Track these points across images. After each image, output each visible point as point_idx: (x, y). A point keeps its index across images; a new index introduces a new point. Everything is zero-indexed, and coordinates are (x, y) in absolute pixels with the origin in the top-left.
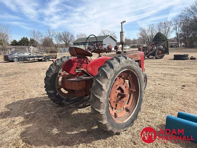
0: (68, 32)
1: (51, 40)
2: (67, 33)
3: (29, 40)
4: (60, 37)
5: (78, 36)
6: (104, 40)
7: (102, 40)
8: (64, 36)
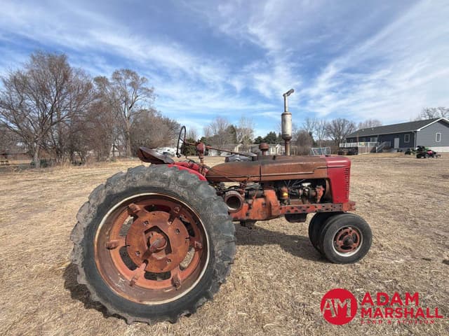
0: (344, 120)
1: (311, 134)
2: (342, 121)
3: (277, 135)
4: (327, 130)
5: (361, 124)
6: (419, 130)
7: (412, 131)
8: (335, 126)
